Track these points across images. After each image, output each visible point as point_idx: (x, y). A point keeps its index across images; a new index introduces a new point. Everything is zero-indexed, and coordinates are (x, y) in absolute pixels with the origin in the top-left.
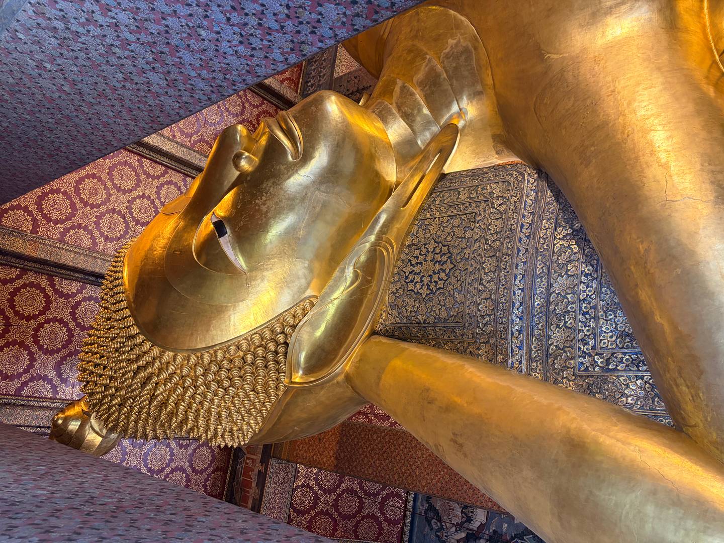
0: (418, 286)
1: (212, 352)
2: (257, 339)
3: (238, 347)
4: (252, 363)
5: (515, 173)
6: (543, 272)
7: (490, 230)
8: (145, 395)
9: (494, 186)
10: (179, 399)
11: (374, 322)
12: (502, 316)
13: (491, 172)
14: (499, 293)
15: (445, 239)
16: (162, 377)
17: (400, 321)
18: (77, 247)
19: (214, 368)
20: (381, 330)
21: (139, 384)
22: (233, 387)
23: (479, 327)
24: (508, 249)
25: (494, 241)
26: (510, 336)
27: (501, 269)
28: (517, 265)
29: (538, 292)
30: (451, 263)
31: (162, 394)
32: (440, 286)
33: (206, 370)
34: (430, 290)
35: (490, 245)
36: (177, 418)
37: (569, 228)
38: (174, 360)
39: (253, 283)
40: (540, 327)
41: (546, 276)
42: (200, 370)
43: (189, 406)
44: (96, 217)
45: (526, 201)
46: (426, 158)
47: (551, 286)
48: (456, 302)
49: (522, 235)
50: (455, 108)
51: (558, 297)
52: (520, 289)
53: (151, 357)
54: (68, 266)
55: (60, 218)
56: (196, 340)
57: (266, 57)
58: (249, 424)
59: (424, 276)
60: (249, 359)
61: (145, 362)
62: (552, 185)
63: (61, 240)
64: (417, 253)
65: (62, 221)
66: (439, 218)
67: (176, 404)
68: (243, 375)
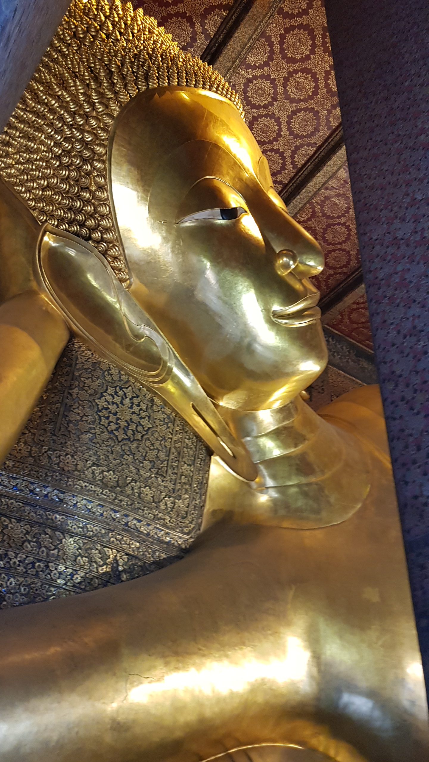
0: (109, 398)
1: (104, 158)
2: (104, 210)
3: (101, 188)
4: (79, 196)
5: (193, 526)
6: (88, 531)
7: (145, 487)
8: (79, 68)
9: (186, 501)
10: (63, 102)
11: (84, 341)
12: (54, 477)
13: (200, 502)
14: (79, 480)
15: (149, 440)
16: (94, 94)
17: (77, 368)
18: (250, 49)
19: (86, 153)
20: (73, 344)
21: (93, 65)
22: (58, 166)
23: (49, 450)
24: (121, 501)
25: (133, 489)
26: (31, 480)
27: (103, 489)
28: (102, 506)
29: (69, 521)
30: (123, 439)
31: (75, 86)
32: (103, 421)
33: (87, 144)
34: (102, 409)
35: (129, 483)
36: (42, 91)
37: (124, 568)
38: (108, 115)
39: (164, 228)
40: (32, 514)
41: (83, 533)
42: (89, 138)
43: (52, 111)
44: (274, 80)
45: (163, 530)
46: (232, 441)
47: (72, 537)
48: (82, 433)
49: (130, 518)
50: (270, 483)
51: (59, 540)
52: (77, 502)
53: (119, 91)
54: (235, 31)
55: (284, 43)
56: (123, 146)
57: (394, 345)
58: (10, 166)
59: (118, 407)
60: (85, 194)
61: (115, 81)
62: (170, 560)
63: (263, 34)
64: (143, 406)
65: (281, 43)
66: (171, 438)
67: (58, 96)
68: (69, 182)
